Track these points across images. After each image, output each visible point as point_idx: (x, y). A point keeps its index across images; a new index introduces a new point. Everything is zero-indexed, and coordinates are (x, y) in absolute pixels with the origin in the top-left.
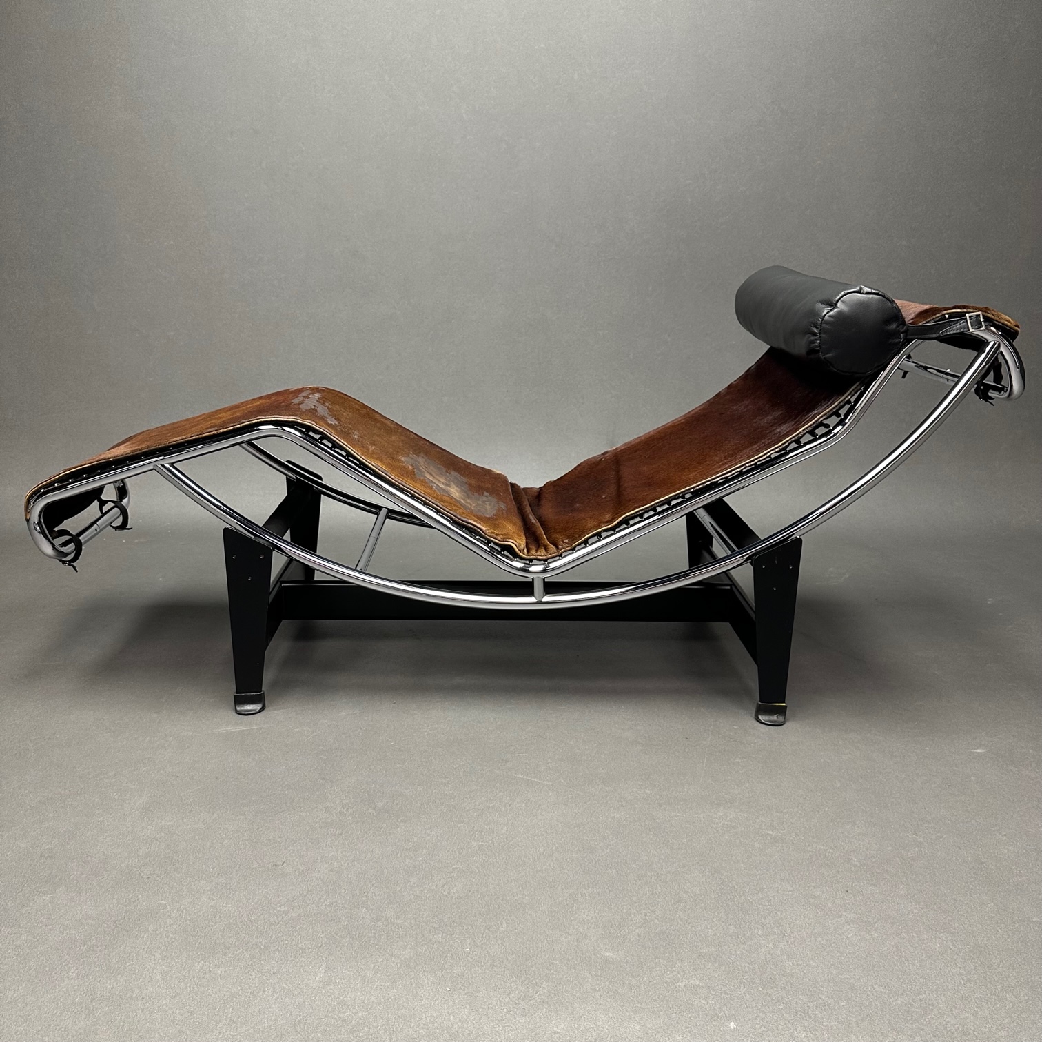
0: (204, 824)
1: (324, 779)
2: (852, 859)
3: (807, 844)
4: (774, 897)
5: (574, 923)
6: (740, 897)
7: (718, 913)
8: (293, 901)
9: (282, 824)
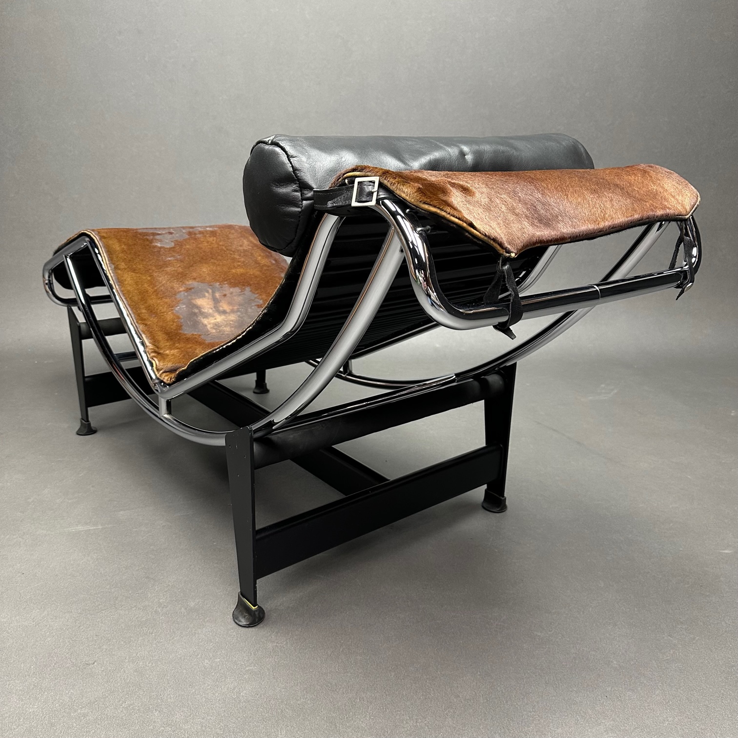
0: (33, 622)
1: (147, 577)
2: (612, 662)
3: (572, 646)
4: (538, 702)
5: (349, 730)
6: (507, 702)
7: (485, 720)
8: (94, 702)
9: (102, 623)
